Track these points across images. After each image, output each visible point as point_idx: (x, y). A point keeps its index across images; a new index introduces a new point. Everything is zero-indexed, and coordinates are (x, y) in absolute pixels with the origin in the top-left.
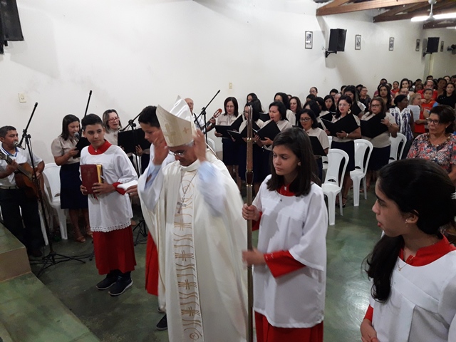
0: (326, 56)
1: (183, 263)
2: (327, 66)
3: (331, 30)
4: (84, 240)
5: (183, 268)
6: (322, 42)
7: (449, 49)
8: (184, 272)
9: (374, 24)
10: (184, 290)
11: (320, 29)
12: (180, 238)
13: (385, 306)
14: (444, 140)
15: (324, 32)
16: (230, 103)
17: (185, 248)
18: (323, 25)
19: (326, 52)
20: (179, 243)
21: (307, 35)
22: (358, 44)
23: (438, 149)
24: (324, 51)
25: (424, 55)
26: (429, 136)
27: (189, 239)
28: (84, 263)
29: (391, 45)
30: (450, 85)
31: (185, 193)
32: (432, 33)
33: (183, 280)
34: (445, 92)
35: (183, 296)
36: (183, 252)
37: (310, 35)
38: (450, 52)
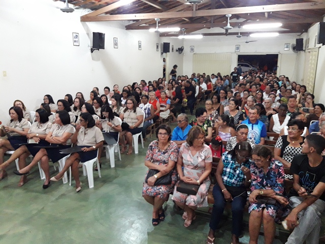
0: (92, 52)
2: (93, 59)
3: (94, 33)
6: (88, 42)
7: (177, 51)
9: (126, 30)
15: (88, 34)
18: (87, 29)
19: (92, 49)
21: (75, 36)
22: (116, 44)
24: (90, 48)
25: (162, 53)
29: (140, 46)
32: (165, 40)
37: (77, 36)
38: (178, 52)
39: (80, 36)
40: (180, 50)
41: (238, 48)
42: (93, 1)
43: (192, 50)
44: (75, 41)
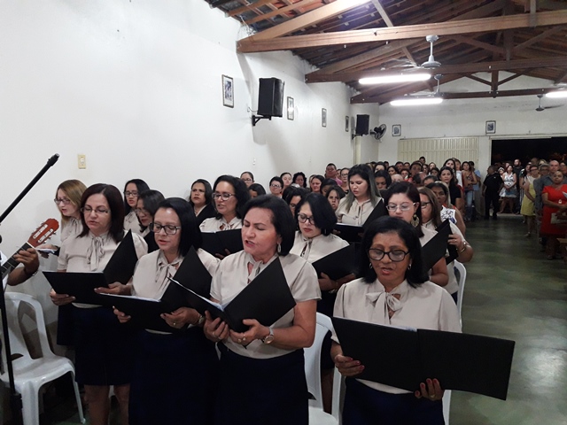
0: (254, 123)
2: (255, 140)
3: (261, 80)
6: (249, 99)
7: (372, 133)
9: (307, 86)
11: (243, 77)
15: (248, 83)
19: (254, 117)
21: (226, 83)
24: (250, 115)
25: (353, 136)
29: (324, 119)
37: (229, 83)
38: (373, 136)
39: (235, 85)
40: (379, 132)
41: (491, 127)
42: (270, 5)
43: (397, 131)
44: (227, 96)
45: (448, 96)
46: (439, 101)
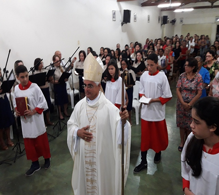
0: (122, 25)
1: (90, 168)
2: (122, 31)
3: (124, 10)
4: (7, 148)
5: (90, 170)
6: (120, 17)
7: (171, 22)
8: (90, 173)
9: (141, 8)
10: (89, 184)
11: (119, 10)
12: (89, 152)
13: (199, 179)
14: (193, 77)
15: (120, 11)
16: (82, 54)
17: (91, 158)
18: (120, 8)
19: (122, 23)
20: (88, 155)
21: (113, 13)
22: (135, 19)
23: (191, 81)
24: (121, 22)
25: (162, 25)
26: (186, 74)
27: (94, 152)
28: (11, 164)
29: (149, 20)
30: (178, 43)
31: (90, 122)
32: (165, 14)
33: (89, 178)
34: (176, 46)
35: (89, 188)
36: (90, 160)
38: (171, 24)
39: (116, 13)
40: (174, 22)
41: (217, 19)
43: (182, 21)
44: (114, 17)
45: (195, 8)
46: (192, 9)
